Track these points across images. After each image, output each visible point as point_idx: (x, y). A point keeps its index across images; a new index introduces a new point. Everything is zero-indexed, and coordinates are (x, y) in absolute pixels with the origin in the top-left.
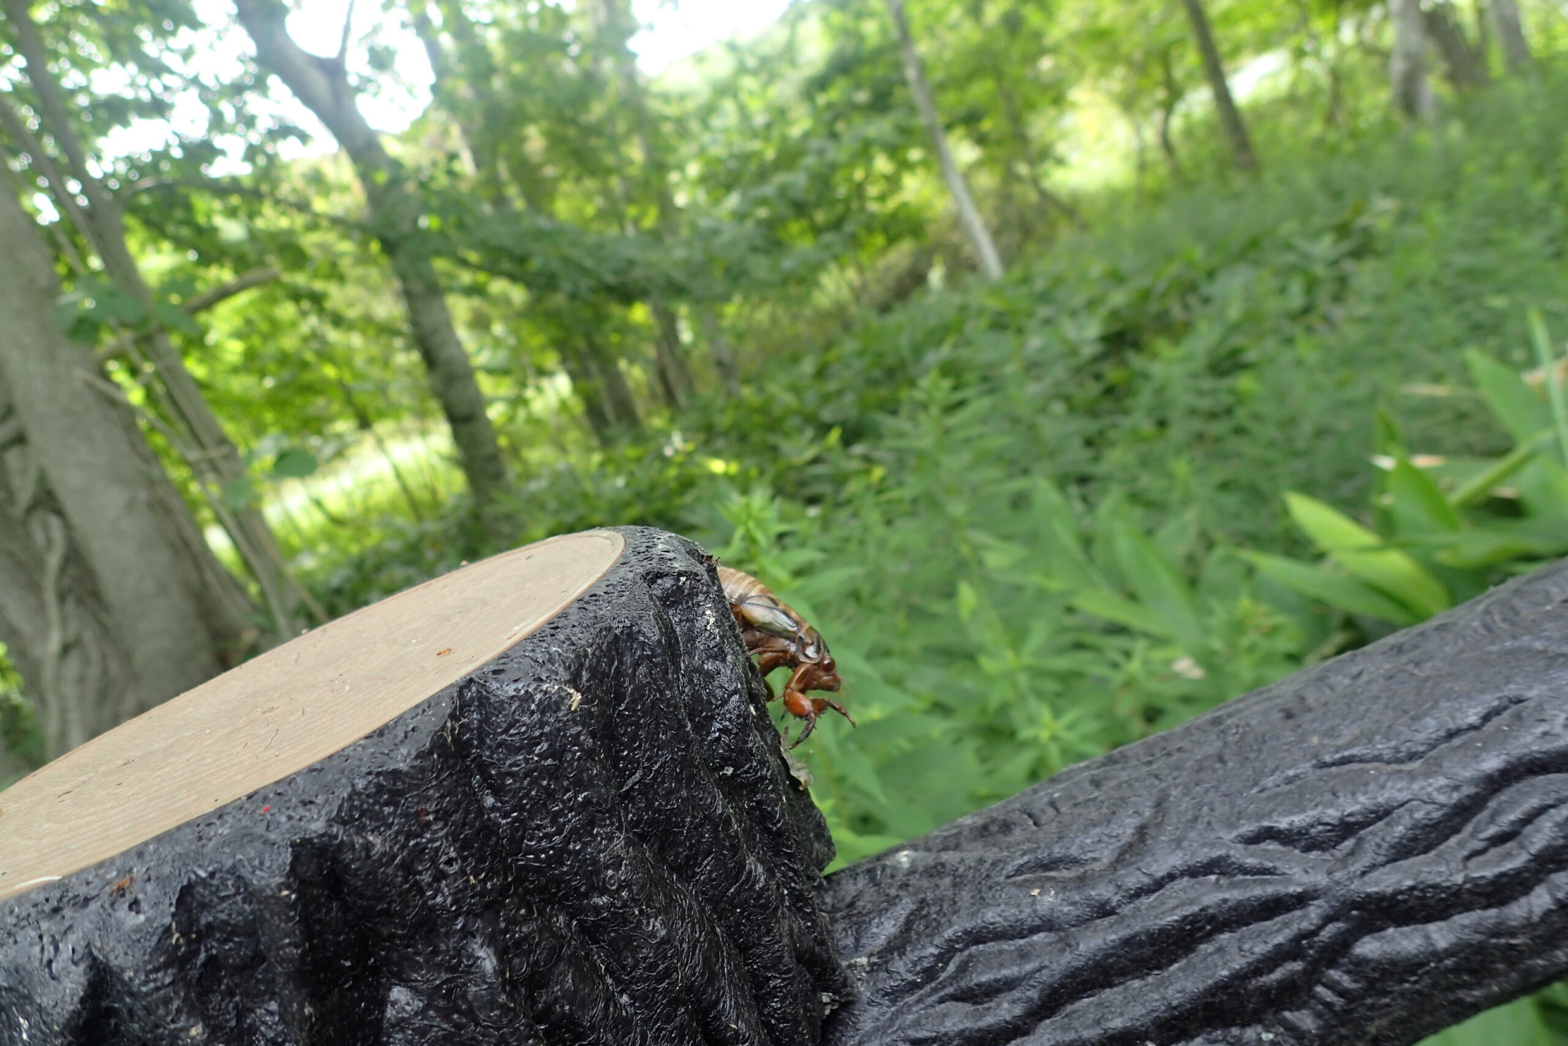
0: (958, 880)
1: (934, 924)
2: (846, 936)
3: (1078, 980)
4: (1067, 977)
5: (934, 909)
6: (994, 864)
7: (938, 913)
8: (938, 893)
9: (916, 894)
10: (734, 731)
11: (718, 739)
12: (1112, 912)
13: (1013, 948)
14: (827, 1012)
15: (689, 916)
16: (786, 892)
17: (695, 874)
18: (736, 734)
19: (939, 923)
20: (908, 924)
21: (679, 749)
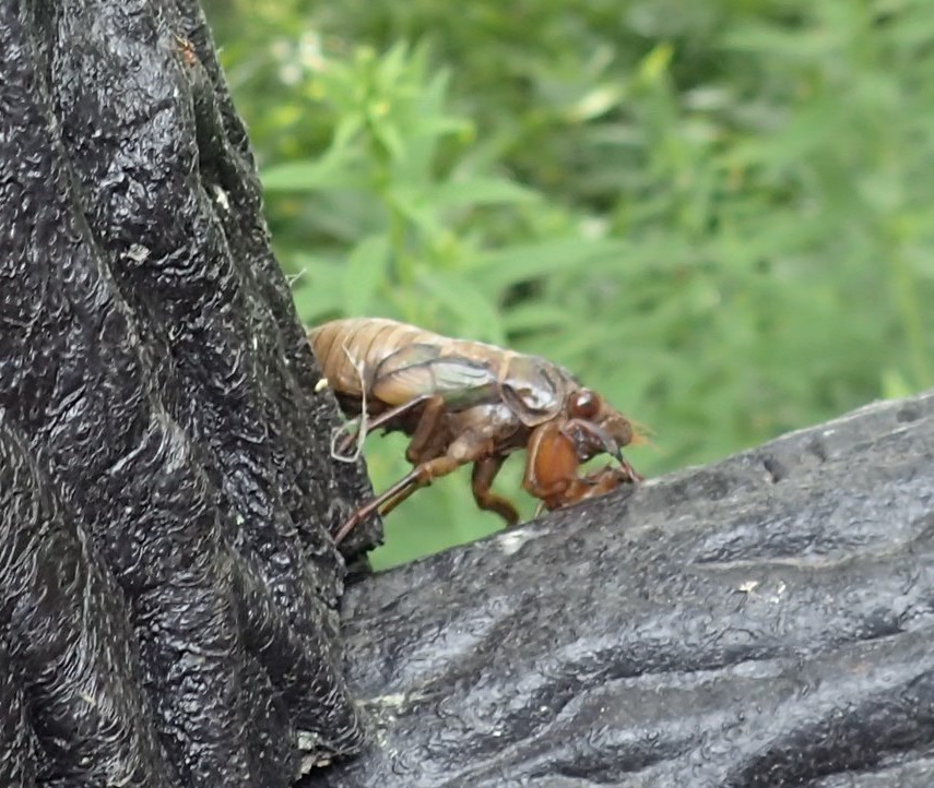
0: (603, 565)
1: (543, 636)
2: (370, 657)
3: (809, 748)
4: (788, 740)
5: (548, 612)
6: (677, 539)
7: (553, 618)
8: (561, 587)
9: (518, 589)
10: (158, 176)
11: (122, 188)
12: (893, 629)
13: (690, 687)
14: (306, 768)
15: (20, 483)
16: (240, 520)
17: (43, 419)
18: (161, 183)
19: (552, 634)
20: (495, 638)
21: (30, 166)
